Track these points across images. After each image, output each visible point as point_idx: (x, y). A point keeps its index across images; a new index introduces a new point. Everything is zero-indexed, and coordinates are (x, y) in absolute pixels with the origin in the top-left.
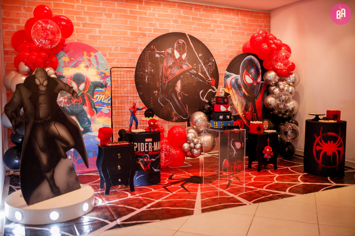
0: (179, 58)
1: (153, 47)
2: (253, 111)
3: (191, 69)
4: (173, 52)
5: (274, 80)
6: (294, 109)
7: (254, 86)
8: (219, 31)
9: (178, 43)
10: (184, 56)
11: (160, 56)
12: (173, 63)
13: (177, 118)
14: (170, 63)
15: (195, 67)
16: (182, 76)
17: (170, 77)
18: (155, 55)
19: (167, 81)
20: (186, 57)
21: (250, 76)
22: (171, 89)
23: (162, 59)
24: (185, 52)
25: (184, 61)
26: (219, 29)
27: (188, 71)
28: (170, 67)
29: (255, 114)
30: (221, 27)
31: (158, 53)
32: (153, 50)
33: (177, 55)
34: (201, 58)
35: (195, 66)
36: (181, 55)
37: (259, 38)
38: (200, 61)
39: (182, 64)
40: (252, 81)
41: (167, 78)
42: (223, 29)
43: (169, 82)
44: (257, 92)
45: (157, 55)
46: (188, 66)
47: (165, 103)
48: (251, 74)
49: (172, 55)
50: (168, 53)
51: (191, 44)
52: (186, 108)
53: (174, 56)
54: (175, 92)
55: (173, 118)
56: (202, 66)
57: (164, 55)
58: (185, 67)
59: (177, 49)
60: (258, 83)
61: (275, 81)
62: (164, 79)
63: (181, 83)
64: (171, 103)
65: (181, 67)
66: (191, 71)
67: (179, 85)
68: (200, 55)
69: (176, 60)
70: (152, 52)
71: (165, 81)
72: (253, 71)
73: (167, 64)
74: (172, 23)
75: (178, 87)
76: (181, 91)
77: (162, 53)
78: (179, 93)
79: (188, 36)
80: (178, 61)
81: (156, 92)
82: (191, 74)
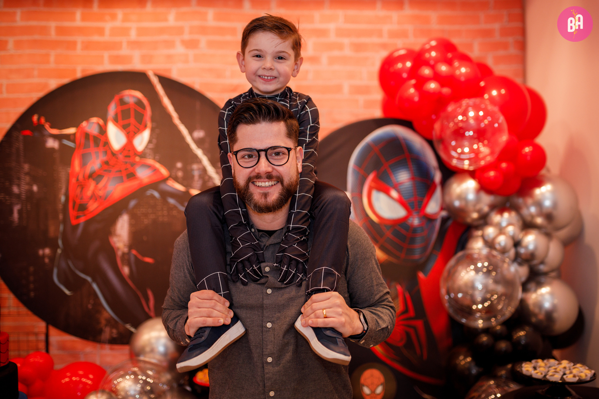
0: (123, 149)
1: (39, 119)
2: (412, 313)
3: (165, 180)
4: (103, 130)
5: (475, 205)
6: (556, 315)
7: (413, 230)
8: (332, 61)
9: (122, 102)
10: (142, 141)
11: (62, 146)
12: (106, 163)
13: (114, 331)
14: (95, 163)
15: (180, 174)
16: (132, 203)
17: (93, 206)
18: (45, 142)
19: (82, 220)
20: (150, 142)
21: (394, 194)
22: (96, 244)
23: (66, 155)
24: (145, 127)
25: (142, 155)
26: (336, 53)
27: (154, 185)
28: (95, 176)
29: (419, 324)
30: (340, 47)
31: (55, 137)
32: (40, 128)
33: (116, 137)
34: (199, 142)
35: (179, 169)
36: (130, 136)
37: (404, 64)
38: (199, 152)
39: (134, 164)
40: (401, 212)
41: (83, 208)
42: (348, 52)
43: (88, 223)
44: (425, 248)
45: (51, 143)
46: (156, 170)
47: (75, 284)
48: (396, 187)
49: (101, 139)
50: (87, 136)
51: (166, 101)
52: (147, 300)
53: (107, 143)
54: (110, 251)
55: (101, 331)
56: (204, 170)
57: (74, 141)
58: (143, 175)
59: (116, 121)
60: (430, 219)
61: (479, 211)
62: (72, 213)
63: (131, 225)
64: (95, 286)
65: (132, 176)
66: (163, 187)
67: (123, 229)
68: (199, 134)
69: (114, 154)
70: (36, 134)
71: (77, 217)
72: (403, 177)
73: (83, 165)
74: (180, 49)
75: (119, 236)
76: (131, 247)
77: (67, 137)
78: (124, 254)
79: (155, 80)
80: (121, 156)
81: (47, 251)
82: (165, 194)
